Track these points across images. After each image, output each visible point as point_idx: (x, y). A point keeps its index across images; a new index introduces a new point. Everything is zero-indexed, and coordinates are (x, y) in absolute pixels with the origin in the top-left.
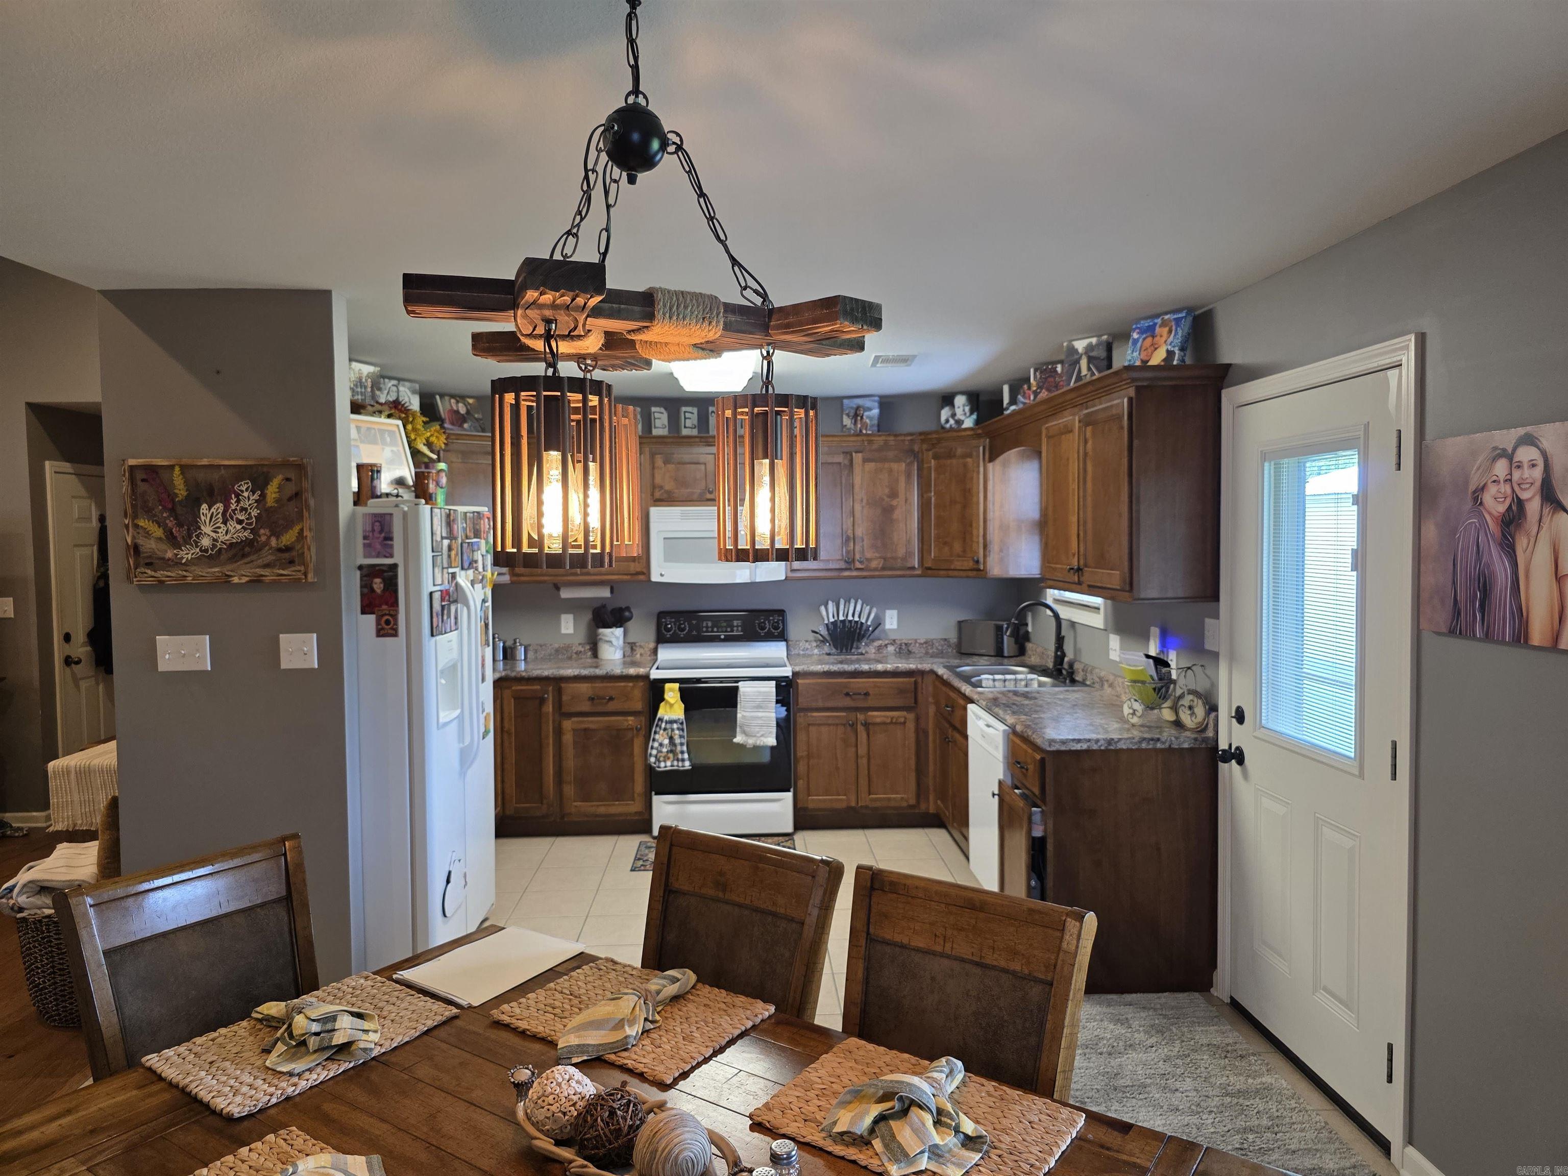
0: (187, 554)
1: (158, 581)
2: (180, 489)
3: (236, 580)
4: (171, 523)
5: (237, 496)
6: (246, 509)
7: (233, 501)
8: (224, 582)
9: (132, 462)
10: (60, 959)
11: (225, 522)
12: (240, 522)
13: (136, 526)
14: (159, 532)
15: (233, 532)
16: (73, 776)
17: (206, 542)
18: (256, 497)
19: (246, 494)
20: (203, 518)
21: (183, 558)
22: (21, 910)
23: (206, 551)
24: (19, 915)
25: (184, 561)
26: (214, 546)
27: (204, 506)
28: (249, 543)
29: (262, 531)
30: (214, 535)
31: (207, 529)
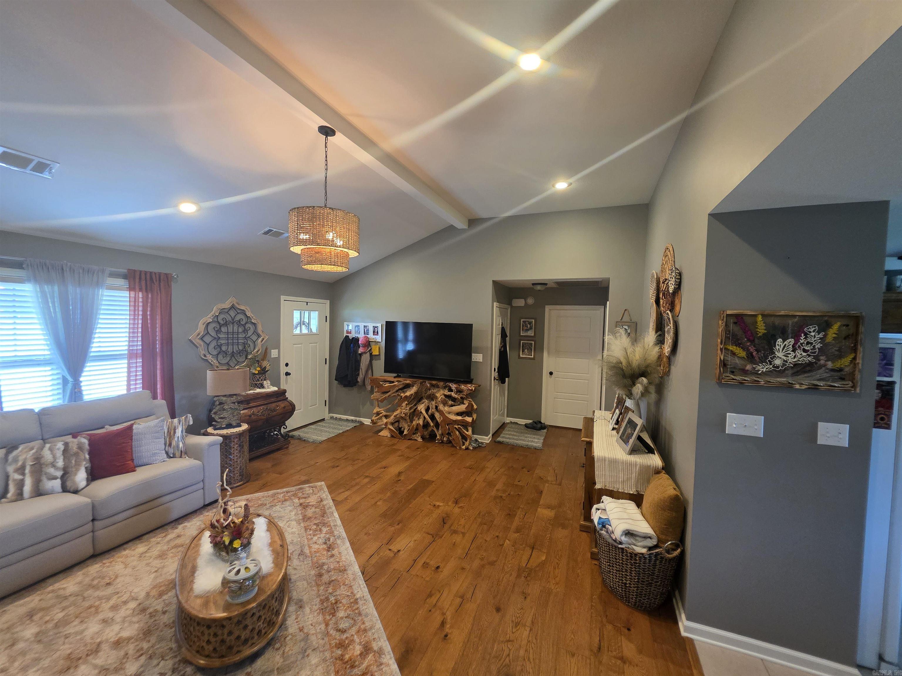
0: (762, 368)
1: (739, 382)
2: (761, 329)
3: (797, 386)
4: (752, 349)
5: (806, 334)
6: (812, 344)
7: (803, 337)
8: (789, 387)
9: (729, 312)
10: (643, 576)
11: (794, 350)
12: (805, 351)
13: (726, 349)
14: (743, 354)
15: (801, 356)
16: (607, 462)
17: (778, 362)
18: (821, 335)
19: (813, 334)
20: (777, 347)
21: (759, 370)
22: (621, 543)
23: (778, 367)
24: (620, 546)
25: (760, 372)
26: (784, 365)
27: (780, 341)
28: (810, 364)
29: (822, 358)
30: (785, 358)
31: (780, 354)
